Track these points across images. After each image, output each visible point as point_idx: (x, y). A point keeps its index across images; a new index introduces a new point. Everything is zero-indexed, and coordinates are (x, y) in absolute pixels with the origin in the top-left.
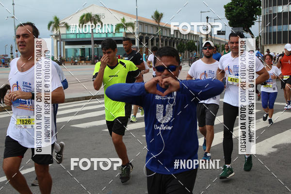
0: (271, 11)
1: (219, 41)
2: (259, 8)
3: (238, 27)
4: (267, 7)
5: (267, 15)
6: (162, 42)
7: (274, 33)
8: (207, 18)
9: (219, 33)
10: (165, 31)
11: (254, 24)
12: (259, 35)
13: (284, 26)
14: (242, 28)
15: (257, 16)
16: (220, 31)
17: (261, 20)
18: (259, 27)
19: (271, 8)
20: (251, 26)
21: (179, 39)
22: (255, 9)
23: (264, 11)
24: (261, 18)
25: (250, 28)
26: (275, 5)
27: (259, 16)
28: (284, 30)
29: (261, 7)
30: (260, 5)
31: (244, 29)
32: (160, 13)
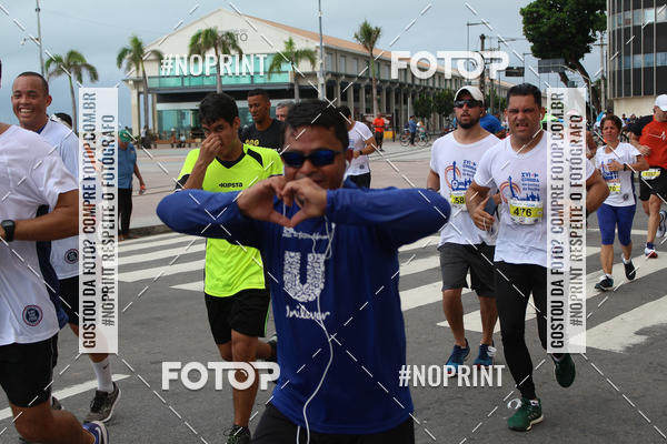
0: (628, 21)
2: (602, 13)
3: (554, 57)
4: (619, 11)
5: (619, 31)
6: (379, 93)
7: (637, 71)
8: (483, 38)
9: (510, 72)
10: (386, 68)
11: (589, 52)
12: (603, 76)
13: (659, 54)
14: (563, 60)
15: (598, 33)
16: (512, 68)
17: (606, 41)
18: (602, 57)
19: (629, 15)
20: (583, 56)
21: (418, 87)
22: (591, 18)
23: (613, 21)
24: (606, 36)
25: (581, 61)
26: (637, 6)
27: (601, 31)
28: (659, 64)
29: (606, 13)
30: (603, 7)
31: (566, 63)
32: (373, 26)
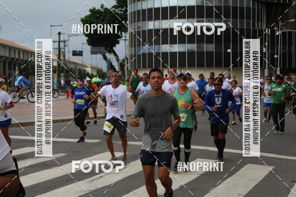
0: (139, 28)
1: (75, 63)
2: (125, 23)
3: (99, 46)
4: (135, 22)
5: (135, 32)
7: (144, 55)
8: (59, 33)
9: (75, 53)
10: (3, 49)
11: (118, 43)
12: (126, 57)
13: (156, 46)
14: (104, 48)
15: (123, 33)
16: (76, 51)
17: (128, 38)
18: (126, 46)
19: (140, 24)
20: (115, 46)
21: (22, 60)
23: (131, 27)
24: (128, 35)
25: (114, 48)
26: (144, 20)
27: (125, 32)
28: (156, 51)
29: (128, 22)
30: (126, 19)
31: (106, 49)
